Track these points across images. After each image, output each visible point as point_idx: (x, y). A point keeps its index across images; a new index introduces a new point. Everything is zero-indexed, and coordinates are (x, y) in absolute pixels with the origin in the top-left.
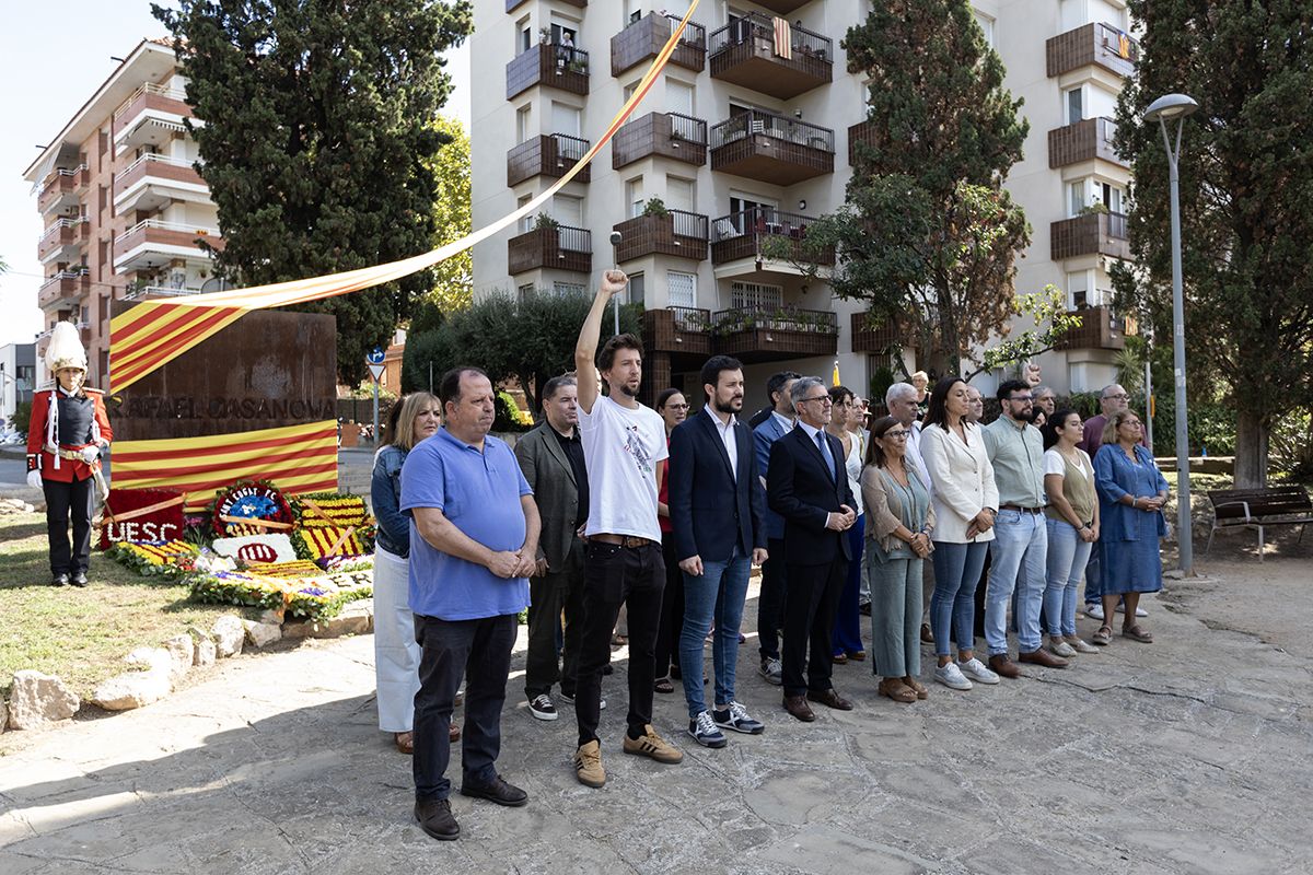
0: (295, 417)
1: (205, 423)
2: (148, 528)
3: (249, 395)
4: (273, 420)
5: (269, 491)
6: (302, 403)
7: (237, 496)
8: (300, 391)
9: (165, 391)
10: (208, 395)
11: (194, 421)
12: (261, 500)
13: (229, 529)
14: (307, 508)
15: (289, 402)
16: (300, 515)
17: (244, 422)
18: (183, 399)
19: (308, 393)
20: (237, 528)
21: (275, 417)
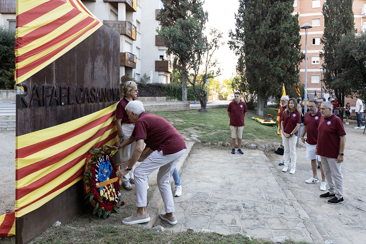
0: (109, 101)
1: (74, 108)
3: (93, 85)
4: (101, 104)
5: (107, 156)
6: (110, 90)
8: (110, 83)
9: (54, 81)
10: (76, 84)
11: (70, 107)
12: (107, 163)
15: (107, 89)
17: (91, 105)
18: (65, 88)
19: (112, 84)
20: (104, 190)
21: (102, 102)
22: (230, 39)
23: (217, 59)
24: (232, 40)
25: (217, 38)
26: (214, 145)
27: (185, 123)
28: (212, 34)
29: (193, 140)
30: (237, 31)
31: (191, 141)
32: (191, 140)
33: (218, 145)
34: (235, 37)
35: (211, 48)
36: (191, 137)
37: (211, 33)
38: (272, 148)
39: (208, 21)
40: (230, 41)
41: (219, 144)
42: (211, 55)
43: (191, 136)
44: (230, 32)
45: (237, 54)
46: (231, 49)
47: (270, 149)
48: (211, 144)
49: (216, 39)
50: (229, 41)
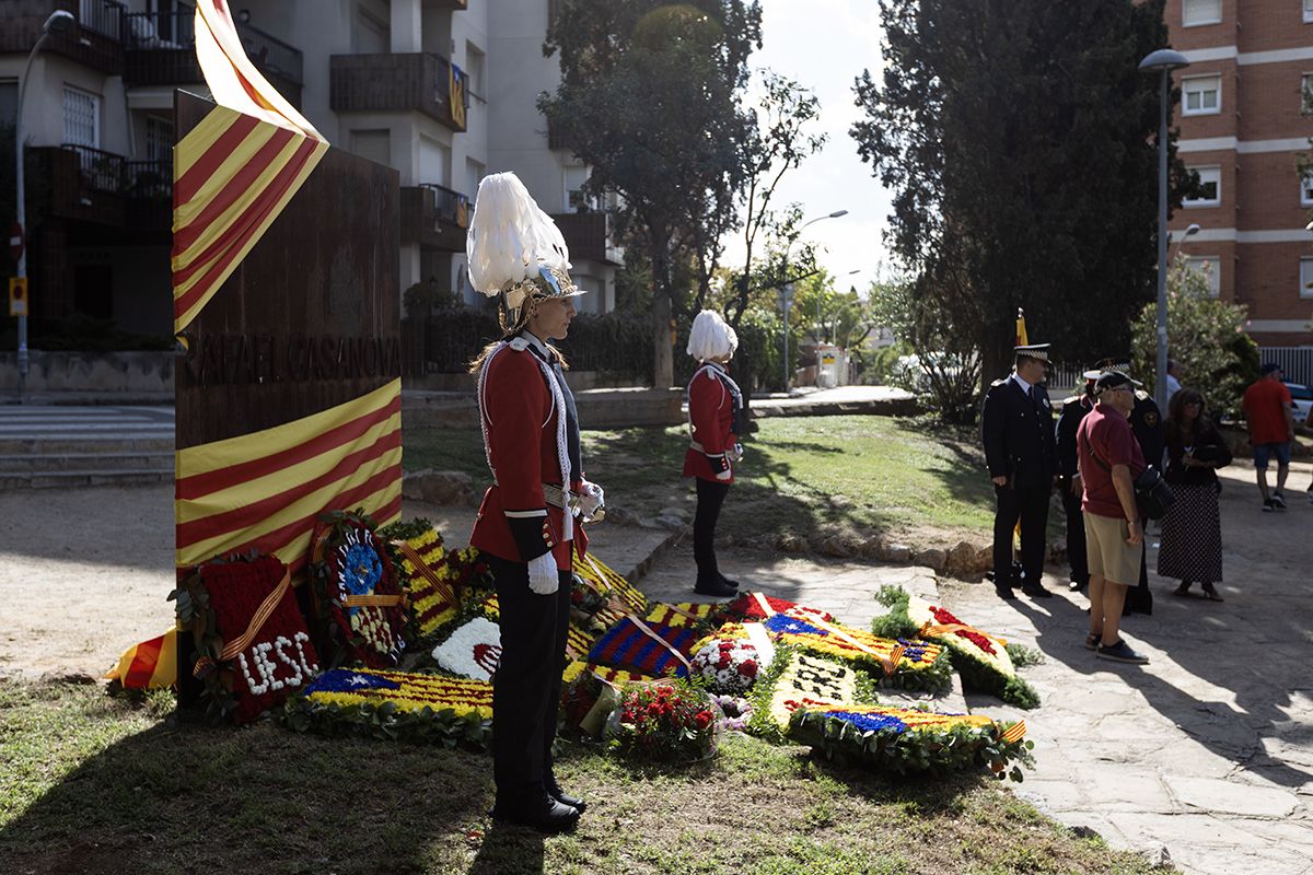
0: (370, 373)
2: (284, 647)
3: (327, 331)
5: (367, 531)
6: (373, 342)
7: (344, 549)
8: (371, 322)
10: (288, 329)
11: (276, 388)
12: (366, 550)
13: (355, 621)
14: (404, 557)
15: (363, 343)
16: (404, 574)
18: (264, 341)
20: (362, 617)
21: (351, 377)
22: (861, 115)
23: (799, 208)
24: (872, 118)
25: (795, 121)
26: (744, 545)
27: (647, 468)
28: (771, 105)
29: (666, 527)
30: (891, 78)
31: (656, 529)
32: (659, 526)
33: (760, 546)
34: (882, 107)
35: (766, 166)
36: (661, 515)
37: (769, 101)
38: (978, 561)
39: (760, 46)
40: (863, 125)
41: (765, 544)
42: (767, 195)
43: (661, 512)
44: (862, 84)
45: (888, 179)
46: (866, 159)
47: (969, 563)
48: (735, 543)
49: (789, 122)
50: (857, 125)
